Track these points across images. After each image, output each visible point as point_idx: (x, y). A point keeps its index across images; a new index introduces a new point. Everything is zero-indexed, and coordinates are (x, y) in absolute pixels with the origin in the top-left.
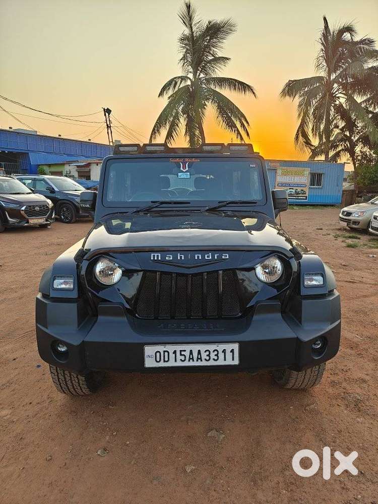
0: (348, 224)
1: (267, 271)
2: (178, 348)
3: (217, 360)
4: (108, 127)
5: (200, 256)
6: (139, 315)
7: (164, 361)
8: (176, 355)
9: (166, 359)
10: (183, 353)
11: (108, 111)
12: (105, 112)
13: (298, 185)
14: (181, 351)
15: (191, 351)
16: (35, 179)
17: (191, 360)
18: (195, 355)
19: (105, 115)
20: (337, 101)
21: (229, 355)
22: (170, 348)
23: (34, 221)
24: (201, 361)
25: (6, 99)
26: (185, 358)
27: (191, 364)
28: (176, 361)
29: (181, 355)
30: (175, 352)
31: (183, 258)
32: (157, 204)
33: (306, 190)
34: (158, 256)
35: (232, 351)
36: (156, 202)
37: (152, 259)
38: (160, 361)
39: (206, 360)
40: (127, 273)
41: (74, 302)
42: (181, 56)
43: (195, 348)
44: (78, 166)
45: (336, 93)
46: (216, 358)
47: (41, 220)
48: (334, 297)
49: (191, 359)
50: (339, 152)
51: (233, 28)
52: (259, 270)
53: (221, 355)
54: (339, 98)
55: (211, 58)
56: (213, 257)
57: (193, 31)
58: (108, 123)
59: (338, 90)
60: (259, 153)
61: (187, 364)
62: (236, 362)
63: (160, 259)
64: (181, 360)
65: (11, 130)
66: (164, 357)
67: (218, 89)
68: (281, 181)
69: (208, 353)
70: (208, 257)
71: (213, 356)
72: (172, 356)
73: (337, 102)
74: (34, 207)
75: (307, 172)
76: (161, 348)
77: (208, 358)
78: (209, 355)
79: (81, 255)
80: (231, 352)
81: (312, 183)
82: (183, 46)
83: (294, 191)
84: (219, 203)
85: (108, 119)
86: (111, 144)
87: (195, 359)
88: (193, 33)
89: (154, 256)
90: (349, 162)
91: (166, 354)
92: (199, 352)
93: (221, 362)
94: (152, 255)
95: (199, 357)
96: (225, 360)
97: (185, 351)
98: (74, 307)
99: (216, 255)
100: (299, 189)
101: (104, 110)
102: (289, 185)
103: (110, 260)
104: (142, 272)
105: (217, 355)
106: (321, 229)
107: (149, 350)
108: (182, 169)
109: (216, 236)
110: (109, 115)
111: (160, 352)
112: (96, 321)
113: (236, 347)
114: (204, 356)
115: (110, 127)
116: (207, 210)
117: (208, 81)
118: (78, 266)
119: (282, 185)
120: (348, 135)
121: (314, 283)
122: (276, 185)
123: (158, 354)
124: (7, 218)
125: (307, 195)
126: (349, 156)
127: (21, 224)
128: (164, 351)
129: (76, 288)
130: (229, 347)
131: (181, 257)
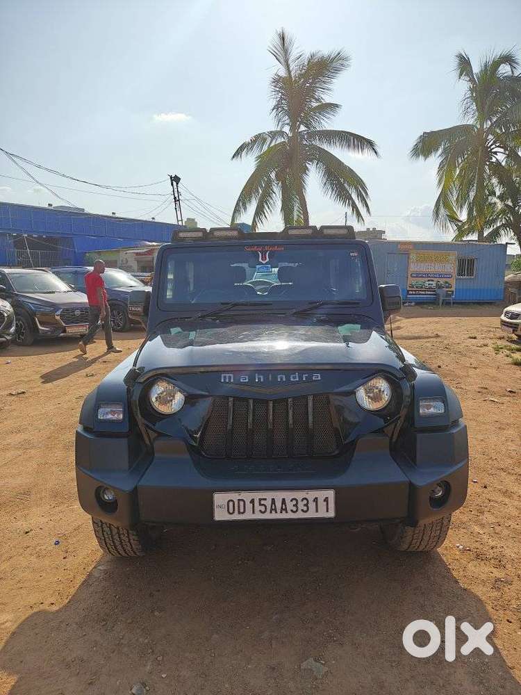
0: (513, 330)
1: (371, 395)
2: (257, 496)
3: (306, 512)
4: (176, 200)
5: (284, 376)
6: (206, 453)
7: (239, 513)
8: (253, 505)
9: (242, 510)
10: (263, 502)
11: (175, 180)
12: (172, 180)
13: (440, 276)
14: (260, 500)
15: (273, 499)
16: (76, 271)
17: (273, 512)
18: (278, 505)
19: (172, 184)
20: (493, 158)
21: (322, 504)
22: (247, 496)
23: (73, 330)
24: (287, 512)
25: (39, 167)
26: (266, 508)
27: (274, 516)
28: (254, 512)
29: (260, 504)
30: (252, 501)
31: (262, 380)
32: (229, 306)
33: (453, 282)
34: (230, 378)
35: (326, 500)
36: (228, 304)
37: (222, 381)
38: (233, 512)
39: (292, 511)
40: (190, 400)
41: (124, 437)
42: (274, 103)
43: (279, 496)
44: (137, 254)
45: (492, 147)
46: (305, 508)
47: (82, 329)
48: (458, 429)
49: (274, 510)
50: (498, 228)
51: (345, 63)
52: (361, 394)
53: (312, 505)
54: (496, 153)
55: (315, 104)
56: (301, 378)
57: (291, 69)
58: (176, 195)
59: (495, 143)
60: (384, 232)
61: (268, 516)
62: (331, 514)
63: (232, 381)
64: (260, 511)
65: (50, 208)
66: (239, 507)
67: (325, 147)
68: (416, 269)
69: (294, 502)
70: (294, 378)
71: (301, 506)
72: (249, 506)
73: (494, 160)
74: (73, 310)
75: (453, 257)
76: (235, 496)
77: (294, 509)
78: (296, 505)
79: (133, 376)
80: (324, 501)
81: (460, 273)
82: (278, 89)
83: (434, 284)
84: (310, 303)
85: (176, 190)
86: (180, 223)
87: (279, 511)
88: (289, 72)
89: (225, 377)
90: (513, 241)
91: (242, 503)
92: (284, 501)
93: (311, 514)
94: (223, 375)
95: (284, 507)
96: (317, 511)
97: (265, 499)
98: (124, 442)
99: (304, 376)
100: (442, 281)
101: (171, 177)
102: (427, 275)
103: (169, 383)
104: (211, 398)
105: (306, 505)
106: (475, 338)
107: (220, 499)
108: (260, 260)
109: (306, 350)
110: (177, 184)
111: (233, 501)
112: (152, 461)
113: (331, 494)
114: (290, 506)
115: (179, 200)
116: (295, 313)
117: (312, 135)
118: (128, 390)
119: (418, 275)
120: (511, 204)
121: (432, 410)
122: (409, 275)
123: (231, 504)
124: (37, 326)
125: (453, 289)
126: (513, 234)
127: (55, 334)
128: (239, 500)
129: (127, 419)
130: (321, 494)
131: (259, 379)
